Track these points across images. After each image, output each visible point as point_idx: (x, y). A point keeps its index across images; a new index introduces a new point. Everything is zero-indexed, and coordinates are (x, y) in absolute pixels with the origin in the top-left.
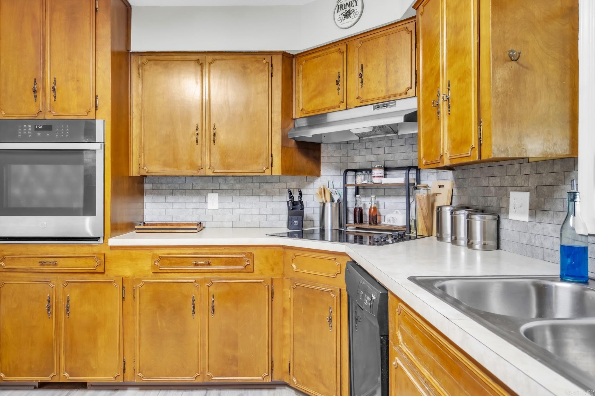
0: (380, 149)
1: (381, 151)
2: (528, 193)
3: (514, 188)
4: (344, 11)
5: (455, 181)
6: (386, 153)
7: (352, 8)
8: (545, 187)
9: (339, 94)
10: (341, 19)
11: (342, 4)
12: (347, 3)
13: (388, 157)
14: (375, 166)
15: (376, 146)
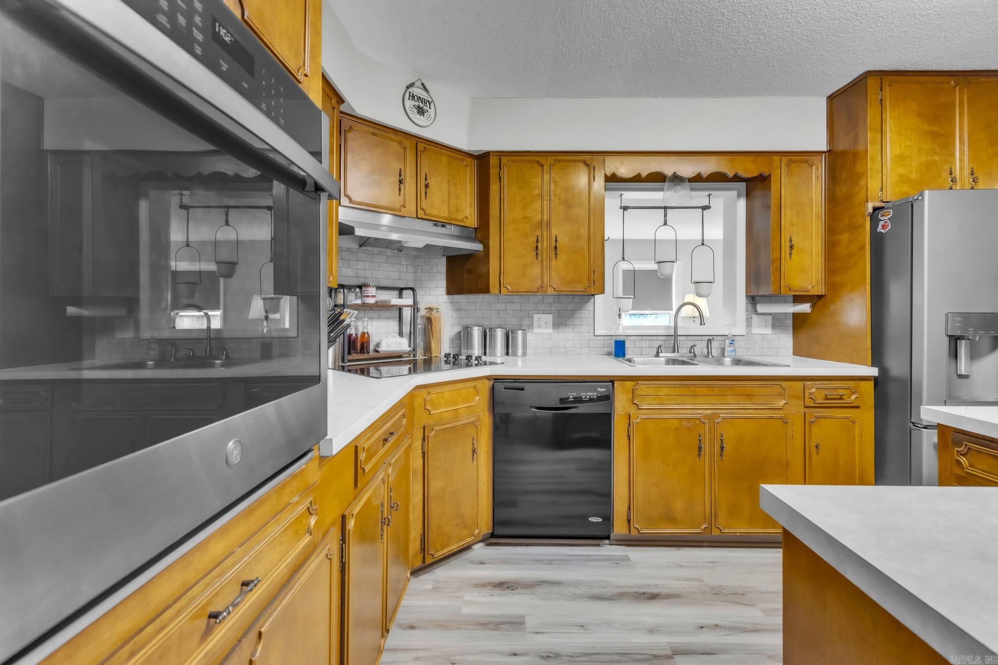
0: (360, 263)
1: (360, 265)
2: (552, 315)
3: (536, 312)
4: (417, 104)
5: (453, 305)
6: (367, 268)
7: (425, 108)
8: (566, 311)
9: (400, 195)
10: (413, 110)
11: (415, 94)
12: (420, 97)
13: (369, 274)
14: (373, 283)
15: (355, 258)
